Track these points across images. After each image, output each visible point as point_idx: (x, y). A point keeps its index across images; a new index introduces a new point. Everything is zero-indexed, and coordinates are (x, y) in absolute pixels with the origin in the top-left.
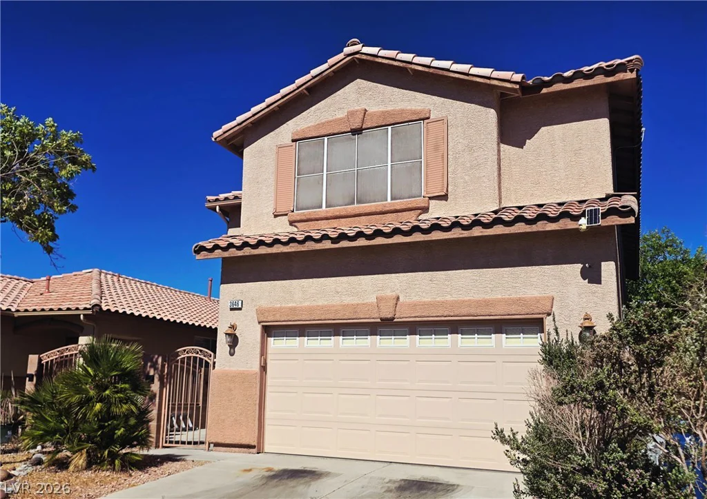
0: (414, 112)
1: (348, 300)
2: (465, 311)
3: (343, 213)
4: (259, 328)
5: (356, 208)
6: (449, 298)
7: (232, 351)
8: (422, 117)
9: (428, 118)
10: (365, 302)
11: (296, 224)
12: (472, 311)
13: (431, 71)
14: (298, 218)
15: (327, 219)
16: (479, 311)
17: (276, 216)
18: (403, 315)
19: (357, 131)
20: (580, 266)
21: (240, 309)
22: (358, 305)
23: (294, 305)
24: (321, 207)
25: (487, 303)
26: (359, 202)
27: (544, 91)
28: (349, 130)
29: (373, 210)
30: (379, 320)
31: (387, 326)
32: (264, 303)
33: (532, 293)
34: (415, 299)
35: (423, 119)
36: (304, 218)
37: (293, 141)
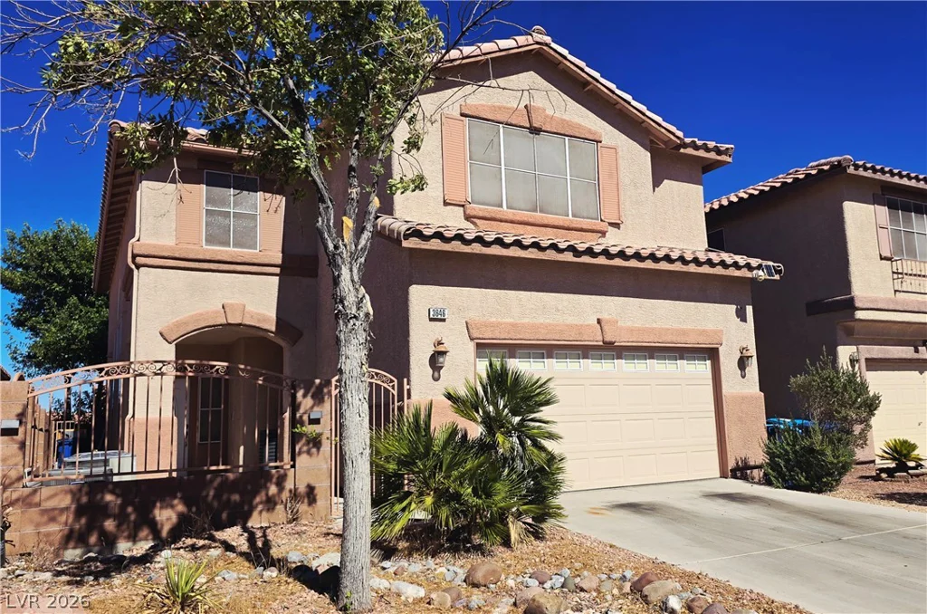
0: (590, 131)
1: (571, 320)
2: (669, 338)
3: (531, 220)
4: (471, 346)
5: (538, 216)
6: (654, 325)
7: (436, 374)
8: (597, 139)
9: (601, 142)
10: (586, 323)
11: (475, 220)
12: (674, 339)
13: (615, 97)
14: (481, 214)
15: (512, 222)
16: (679, 339)
17: (446, 204)
18: (622, 340)
19: (535, 131)
20: (735, 307)
21: (444, 320)
22: (582, 325)
23: (512, 320)
24: (501, 206)
25: (684, 332)
26: (541, 211)
27: (682, 150)
28: (528, 125)
29: (561, 224)
30: (601, 343)
31: (610, 350)
32: (473, 315)
33: (710, 326)
34: (629, 324)
35: (597, 142)
36: (487, 215)
37: (462, 115)
